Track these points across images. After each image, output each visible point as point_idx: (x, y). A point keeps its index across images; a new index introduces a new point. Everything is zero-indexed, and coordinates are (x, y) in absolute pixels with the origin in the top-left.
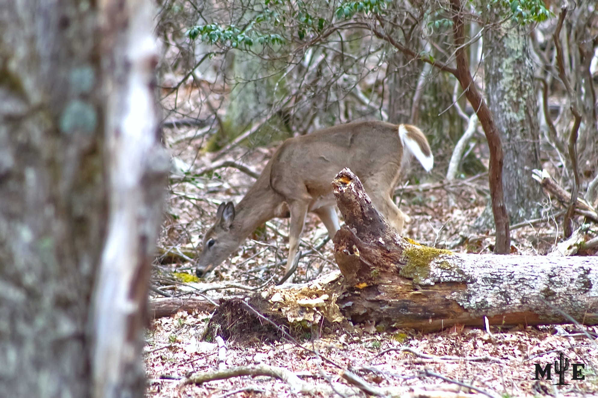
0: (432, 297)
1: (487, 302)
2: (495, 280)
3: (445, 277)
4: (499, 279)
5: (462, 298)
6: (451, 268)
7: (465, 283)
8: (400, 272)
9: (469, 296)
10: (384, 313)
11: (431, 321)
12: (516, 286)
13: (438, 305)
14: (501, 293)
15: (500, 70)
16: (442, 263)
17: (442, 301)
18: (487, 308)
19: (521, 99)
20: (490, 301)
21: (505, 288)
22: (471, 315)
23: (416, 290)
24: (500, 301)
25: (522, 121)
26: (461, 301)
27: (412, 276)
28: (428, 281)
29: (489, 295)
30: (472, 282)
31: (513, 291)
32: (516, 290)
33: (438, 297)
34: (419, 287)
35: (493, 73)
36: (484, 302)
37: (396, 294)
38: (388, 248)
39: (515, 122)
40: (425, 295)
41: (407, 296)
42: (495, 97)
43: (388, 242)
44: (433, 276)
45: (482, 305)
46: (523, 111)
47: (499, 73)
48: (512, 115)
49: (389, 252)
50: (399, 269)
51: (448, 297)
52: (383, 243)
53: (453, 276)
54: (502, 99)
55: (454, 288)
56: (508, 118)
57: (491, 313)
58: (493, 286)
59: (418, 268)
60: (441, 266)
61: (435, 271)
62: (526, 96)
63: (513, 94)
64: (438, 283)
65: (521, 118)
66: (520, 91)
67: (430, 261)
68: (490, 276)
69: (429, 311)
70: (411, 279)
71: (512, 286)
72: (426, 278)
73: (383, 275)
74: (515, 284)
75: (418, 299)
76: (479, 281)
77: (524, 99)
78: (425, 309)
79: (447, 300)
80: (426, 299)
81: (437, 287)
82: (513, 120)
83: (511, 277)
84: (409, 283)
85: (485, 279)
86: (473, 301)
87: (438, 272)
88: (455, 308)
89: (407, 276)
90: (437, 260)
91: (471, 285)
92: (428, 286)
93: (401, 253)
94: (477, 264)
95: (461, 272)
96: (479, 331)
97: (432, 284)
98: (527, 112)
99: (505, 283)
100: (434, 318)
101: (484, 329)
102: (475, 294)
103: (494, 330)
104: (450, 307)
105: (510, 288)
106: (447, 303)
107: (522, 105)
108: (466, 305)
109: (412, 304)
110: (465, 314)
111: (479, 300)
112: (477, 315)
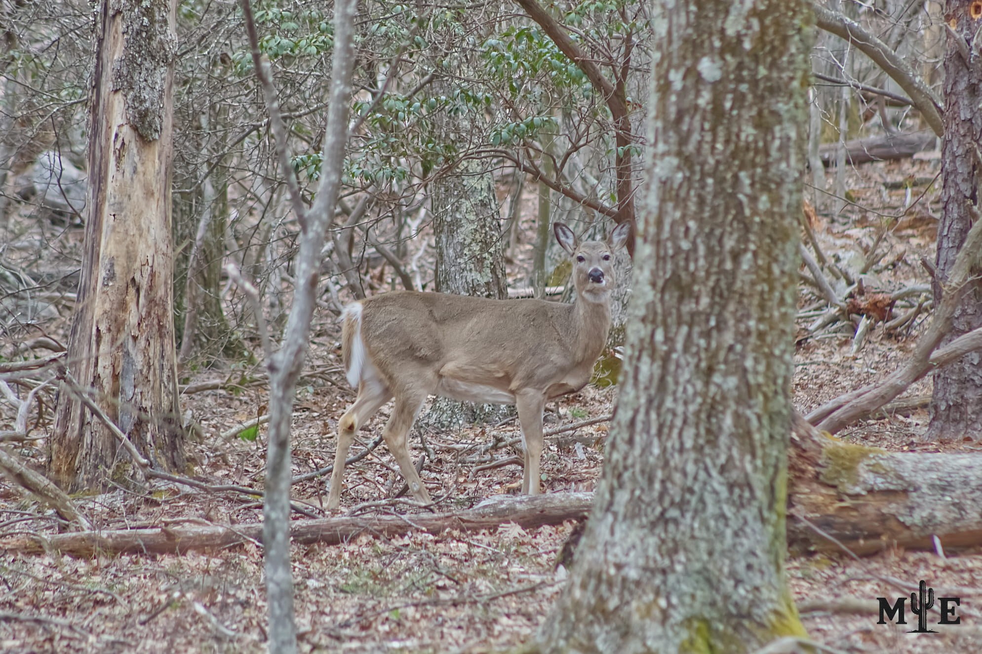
0: (864, 510)
1: (935, 517)
2: (945, 488)
3: (880, 483)
4: (950, 485)
5: (902, 511)
6: (887, 472)
7: (905, 491)
8: (821, 478)
9: (911, 509)
10: (801, 532)
11: (862, 542)
12: (973, 495)
13: (872, 520)
14: (954, 504)
15: (458, 216)
16: (874, 465)
17: (877, 515)
18: (936, 525)
19: (486, 255)
20: (939, 515)
21: (959, 498)
22: (915, 534)
23: (842, 500)
24: (952, 515)
25: (487, 284)
26: (902, 515)
27: (836, 482)
28: (857, 489)
29: (939, 507)
30: (916, 490)
31: (969, 502)
32: (973, 500)
33: (871, 510)
34: (846, 498)
35: (449, 219)
36: (931, 518)
37: (816, 507)
38: (804, 446)
39: (478, 285)
40: (855, 508)
41: (831, 510)
42: (451, 251)
43: (803, 438)
44: (864, 482)
45: (930, 521)
46: (488, 271)
47: (457, 219)
48: (474, 276)
49: (804, 451)
50: (818, 473)
51: (884, 511)
52: (797, 439)
53: (890, 483)
54: (461, 255)
55: (892, 498)
56: (469, 280)
57: (941, 531)
58: (943, 495)
59: (843, 472)
60: (875, 470)
61: (866, 475)
62: (492, 250)
63: (476, 248)
64: (871, 491)
65: (486, 280)
66: (486, 245)
67: (858, 462)
68: (938, 482)
69: (861, 530)
70: (834, 487)
71: (969, 496)
72: (855, 485)
73: (798, 482)
74: (972, 492)
75: (845, 514)
76: (925, 489)
77: (491, 254)
78: (855, 526)
79: (883, 514)
80: (855, 513)
81: (869, 497)
82: (475, 282)
83: (966, 483)
84: (832, 492)
85: (932, 486)
86: (917, 517)
87: (870, 478)
88: (893, 524)
89: (830, 483)
90: (866, 462)
91: (914, 494)
92: (857, 496)
93: (820, 453)
94: (921, 465)
95: (900, 478)
96: (928, 555)
97: (864, 493)
98: (493, 271)
99: (958, 492)
100: (866, 538)
101: (933, 550)
102: (919, 505)
103: (949, 554)
104: (888, 523)
105: (965, 498)
106: (883, 518)
107: (487, 262)
108: (908, 521)
109: (838, 520)
110: (906, 533)
111: (924, 514)
112: (923, 534)
